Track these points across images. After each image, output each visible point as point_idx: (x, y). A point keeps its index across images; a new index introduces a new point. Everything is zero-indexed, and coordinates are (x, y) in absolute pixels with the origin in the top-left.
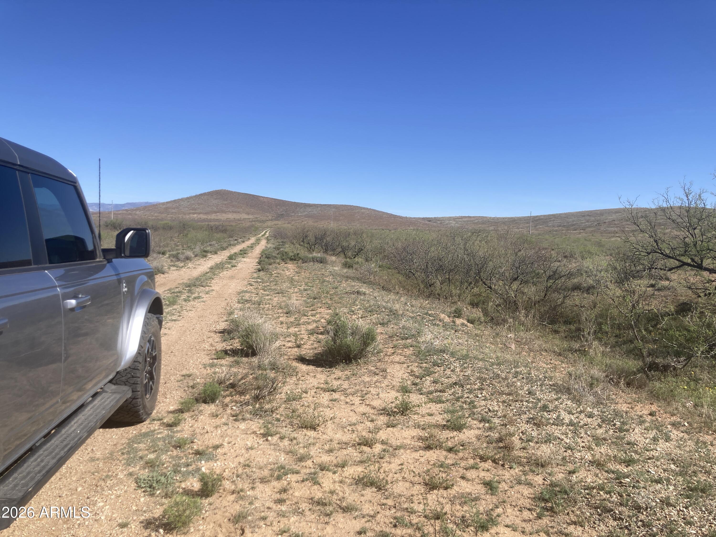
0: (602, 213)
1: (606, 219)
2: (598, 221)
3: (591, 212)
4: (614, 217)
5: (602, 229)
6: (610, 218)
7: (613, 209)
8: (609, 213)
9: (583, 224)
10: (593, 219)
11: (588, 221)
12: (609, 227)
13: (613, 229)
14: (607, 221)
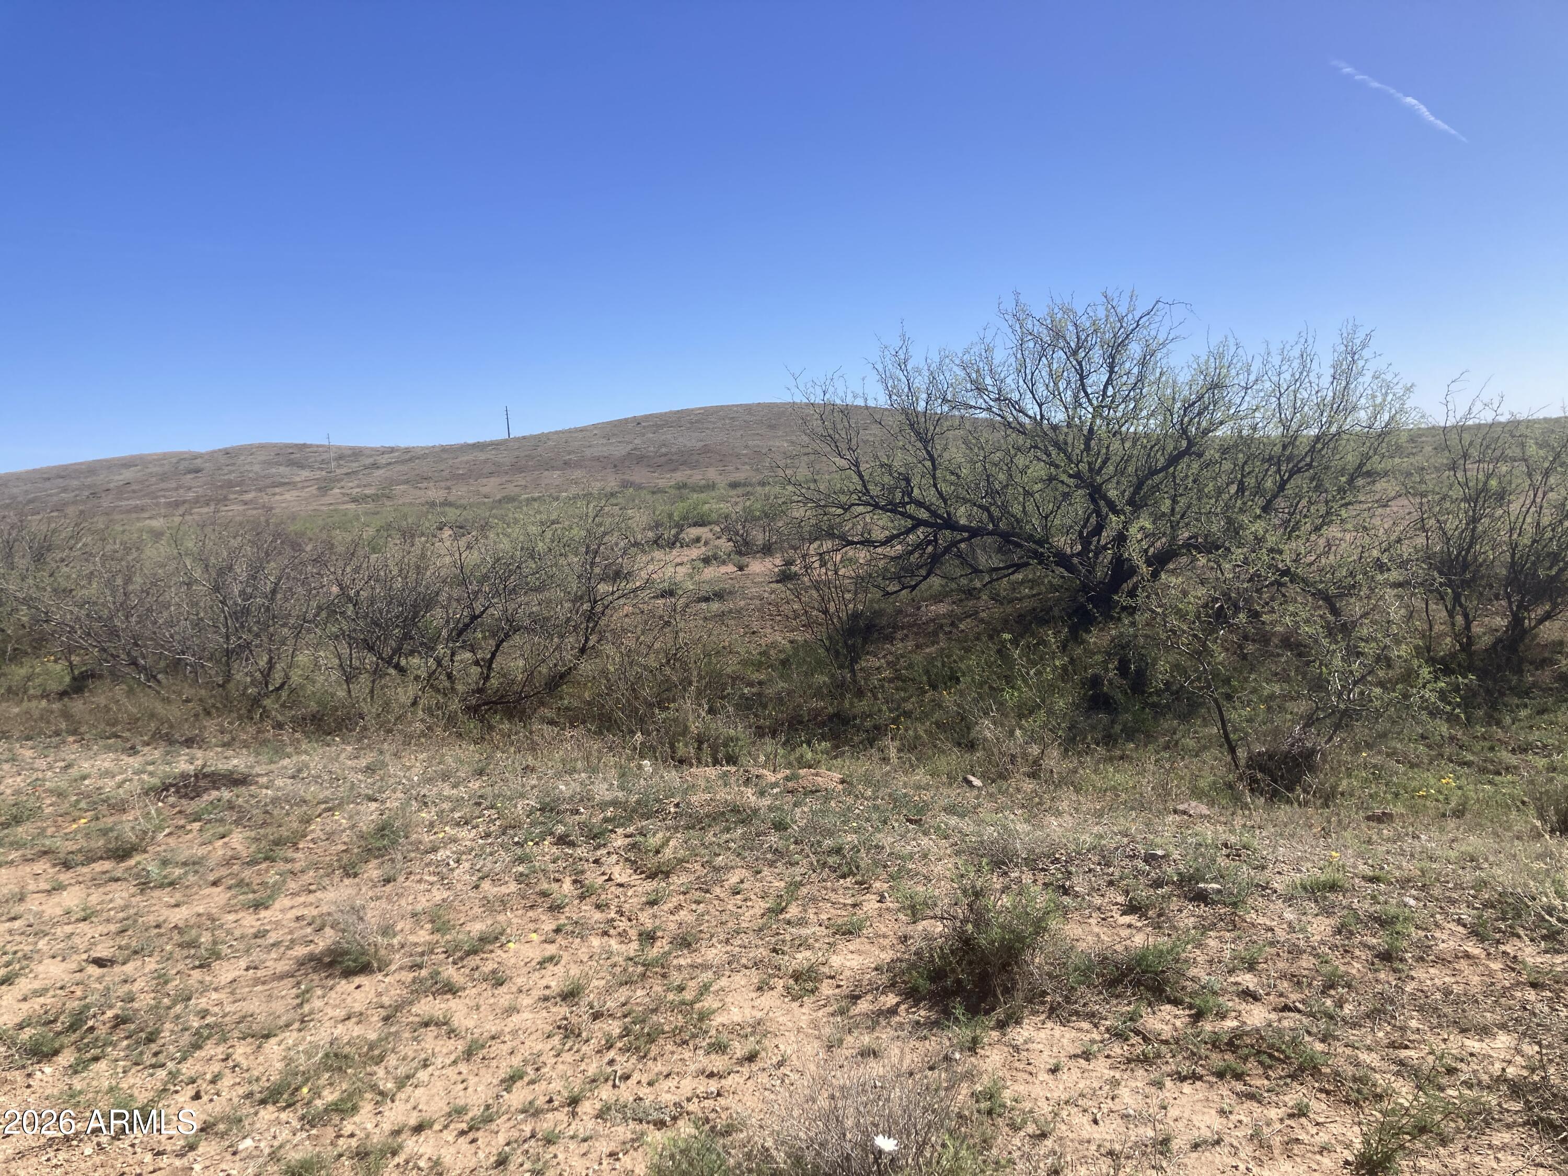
0: (92, 469)
1: (108, 482)
2: (89, 487)
3: (65, 468)
4: (128, 474)
5: (105, 505)
6: (117, 478)
7: (119, 459)
8: (109, 468)
9: (55, 498)
10: (75, 483)
11: (65, 490)
12: (121, 499)
13: (130, 502)
14: (112, 485)
